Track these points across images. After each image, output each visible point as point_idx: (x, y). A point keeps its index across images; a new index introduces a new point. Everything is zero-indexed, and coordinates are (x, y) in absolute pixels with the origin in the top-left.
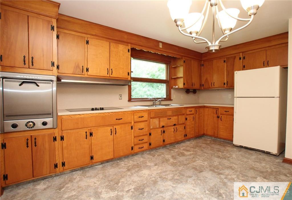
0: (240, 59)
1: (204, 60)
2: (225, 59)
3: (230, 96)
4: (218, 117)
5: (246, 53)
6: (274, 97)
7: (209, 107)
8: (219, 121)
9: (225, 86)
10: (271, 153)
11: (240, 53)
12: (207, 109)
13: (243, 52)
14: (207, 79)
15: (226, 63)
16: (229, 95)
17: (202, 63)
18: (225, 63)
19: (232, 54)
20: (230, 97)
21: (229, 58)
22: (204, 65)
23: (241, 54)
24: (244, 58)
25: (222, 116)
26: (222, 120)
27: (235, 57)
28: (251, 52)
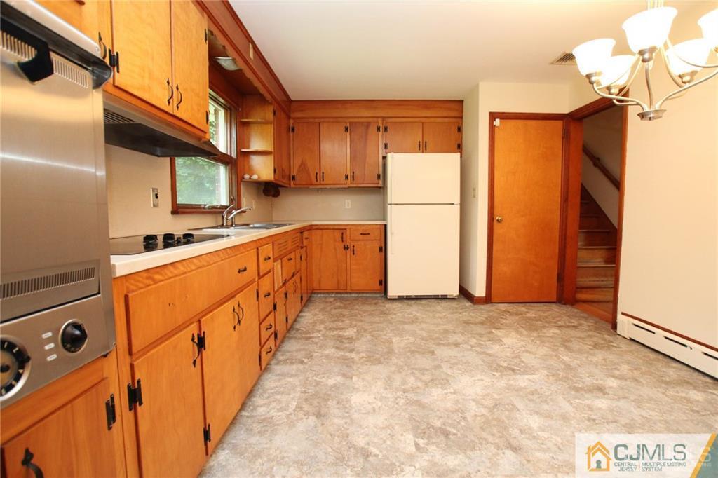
0: (379, 129)
1: (294, 119)
2: (348, 125)
3: (348, 203)
4: (346, 248)
5: (390, 120)
6: (453, 204)
7: (322, 227)
8: (348, 256)
9: (349, 181)
10: (448, 297)
11: (378, 117)
12: (319, 232)
13: (383, 118)
14: (303, 164)
15: (350, 134)
16: (346, 201)
17: (291, 125)
18: (348, 134)
19: (361, 118)
20: (348, 206)
21: (356, 123)
22: (296, 129)
23: (380, 120)
24: (386, 129)
25: (356, 243)
26: (355, 252)
27: (368, 125)
28: (398, 120)
